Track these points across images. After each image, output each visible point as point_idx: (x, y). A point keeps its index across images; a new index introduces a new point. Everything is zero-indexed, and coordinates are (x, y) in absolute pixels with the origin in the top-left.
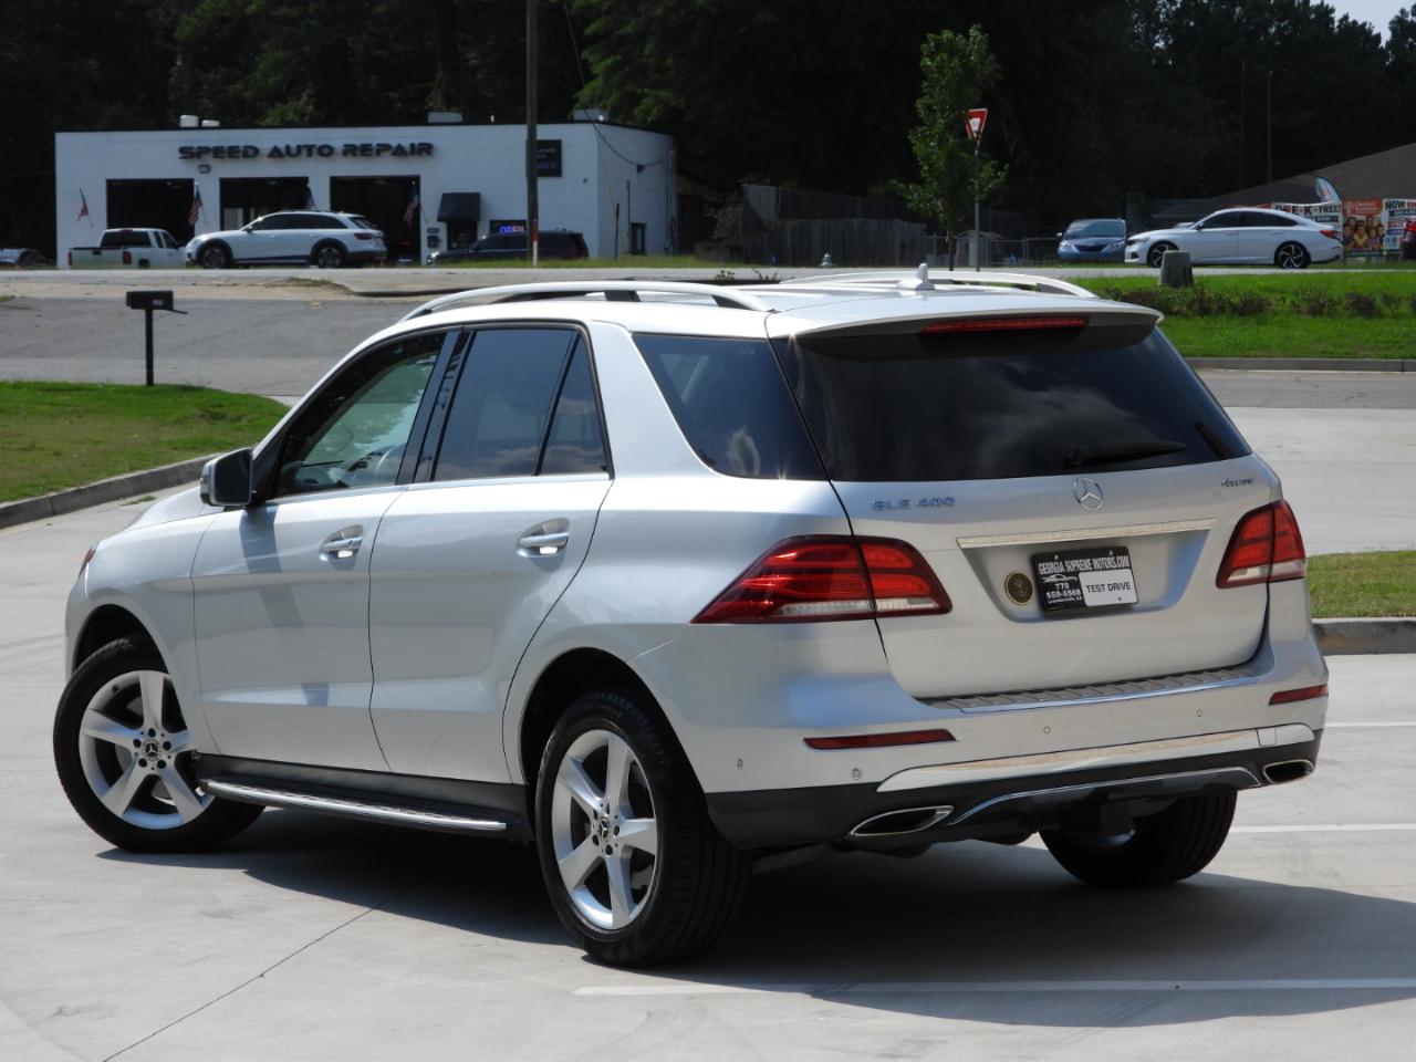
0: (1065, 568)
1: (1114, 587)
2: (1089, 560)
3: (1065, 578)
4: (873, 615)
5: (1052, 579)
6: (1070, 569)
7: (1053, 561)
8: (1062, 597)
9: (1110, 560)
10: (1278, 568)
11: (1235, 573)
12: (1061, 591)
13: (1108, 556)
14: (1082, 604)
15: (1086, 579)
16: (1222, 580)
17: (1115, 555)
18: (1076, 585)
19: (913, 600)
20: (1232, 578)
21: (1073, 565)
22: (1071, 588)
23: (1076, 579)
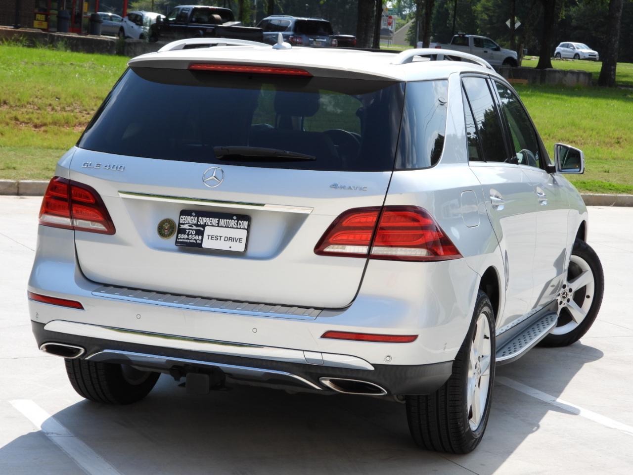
0: (198, 221)
1: (230, 239)
2: (218, 219)
3: (195, 227)
4: (73, 228)
5: (186, 226)
6: (201, 223)
7: (191, 216)
8: (187, 239)
9: (232, 223)
10: (376, 250)
11: (331, 246)
12: (188, 235)
13: (232, 219)
14: (200, 245)
15: (208, 231)
16: (319, 249)
17: (238, 220)
18: (200, 233)
19: (94, 223)
20: (330, 249)
21: (203, 220)
22: (195, 235)
23: (202, 229)
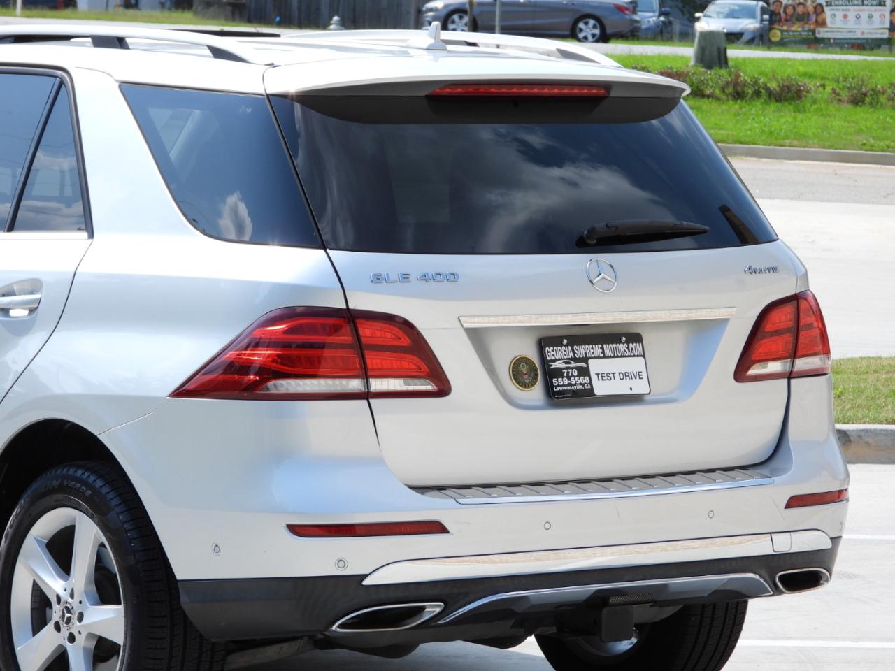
0: (574, 353)
1: (626, 375)
2: (600, 346)
3: (573, 364)
4: (367, 395)
5: (560, 364)
6: (579, 355)
7: (561, 345)
8: (570, 384)
9: (622, 348)
11: (754, 366)
12: (569, 378)
13: (620, 342)
14: (590, 392)
15: (595, 366)
16: (740, 374)
17: (628, 342)
18: (584, 372)
19: (409, 380)
20: (751, 372)
21: (582, 351)
22: (579, 375)
23: (585, 365)
